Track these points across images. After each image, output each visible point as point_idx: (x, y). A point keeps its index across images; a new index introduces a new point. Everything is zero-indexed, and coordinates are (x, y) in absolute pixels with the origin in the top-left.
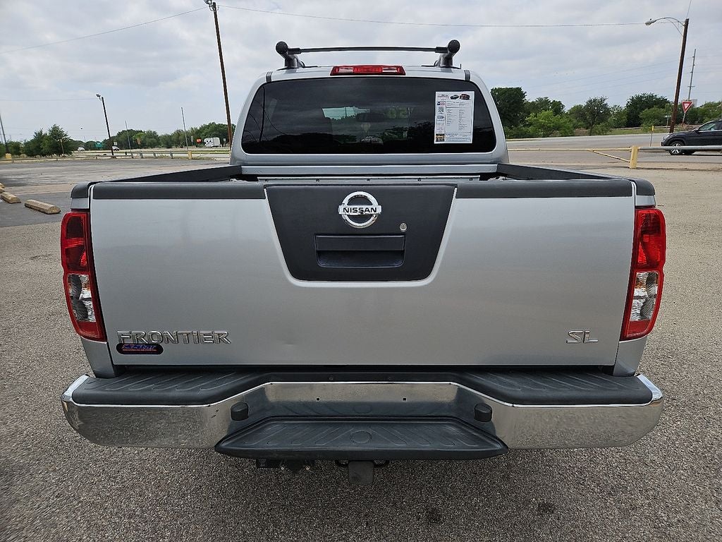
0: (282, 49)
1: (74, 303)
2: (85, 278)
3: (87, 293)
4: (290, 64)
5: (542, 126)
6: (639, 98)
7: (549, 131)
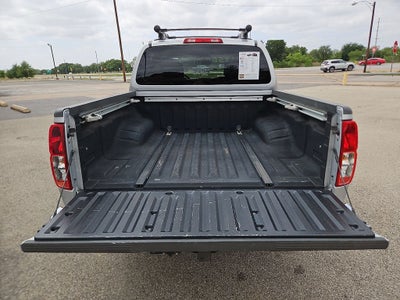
0: (157, 29)
1: (55, 170)
2: (61, 158)
3: (62, 165)
4: (161, 37)
5: (295, 61)
6: (348, 46)
7: (299, 64)
